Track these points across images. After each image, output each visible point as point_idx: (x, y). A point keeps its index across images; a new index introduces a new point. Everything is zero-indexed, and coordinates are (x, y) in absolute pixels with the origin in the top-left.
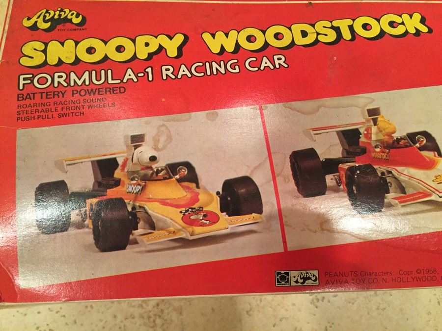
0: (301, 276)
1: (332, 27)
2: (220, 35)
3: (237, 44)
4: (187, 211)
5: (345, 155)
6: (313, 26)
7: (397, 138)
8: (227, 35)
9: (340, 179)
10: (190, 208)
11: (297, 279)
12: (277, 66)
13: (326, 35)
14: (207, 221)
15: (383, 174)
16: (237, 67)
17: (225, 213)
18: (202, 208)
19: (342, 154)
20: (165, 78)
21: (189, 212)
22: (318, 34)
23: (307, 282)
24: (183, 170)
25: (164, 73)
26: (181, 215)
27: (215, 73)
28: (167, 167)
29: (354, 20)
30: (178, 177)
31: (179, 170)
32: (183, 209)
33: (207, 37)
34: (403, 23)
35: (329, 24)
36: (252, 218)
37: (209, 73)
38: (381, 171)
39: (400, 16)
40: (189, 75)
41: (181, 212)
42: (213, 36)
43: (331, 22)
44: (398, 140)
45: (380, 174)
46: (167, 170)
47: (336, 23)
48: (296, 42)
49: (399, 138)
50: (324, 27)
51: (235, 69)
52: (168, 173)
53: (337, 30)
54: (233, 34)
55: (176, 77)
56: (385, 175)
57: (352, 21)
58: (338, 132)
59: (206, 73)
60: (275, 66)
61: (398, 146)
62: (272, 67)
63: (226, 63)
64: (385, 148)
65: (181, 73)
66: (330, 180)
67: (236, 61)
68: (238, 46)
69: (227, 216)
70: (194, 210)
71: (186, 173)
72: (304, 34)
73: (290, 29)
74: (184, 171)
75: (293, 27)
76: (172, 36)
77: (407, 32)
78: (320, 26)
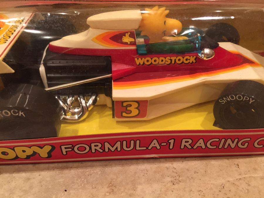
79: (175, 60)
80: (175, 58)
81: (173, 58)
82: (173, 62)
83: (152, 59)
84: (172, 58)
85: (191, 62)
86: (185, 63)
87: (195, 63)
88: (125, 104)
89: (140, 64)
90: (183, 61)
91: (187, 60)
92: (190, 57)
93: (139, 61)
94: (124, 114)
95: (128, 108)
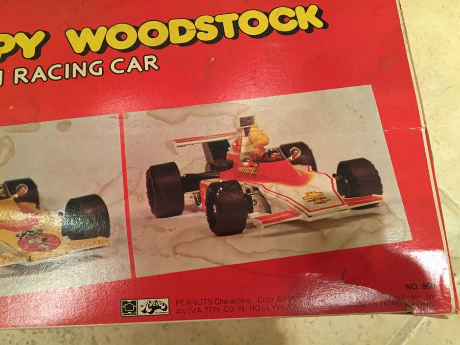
0: (149, 305)
1: (215, 24)
2: (87, 32)
3: (105, 42)
4: (23, 235)
5: (209, 170)
6: (193, 21)
7: (269, 151)
8: (94, 32)
9: (200, 198)
10: (27, 231)
11: (145, 308)
12: (147, 68)
13: (206, 32)
14: (46, 245)
15: (248, 191)
16: (100, 69)
17: (67, 237)
18: (42, 231)
19: (206, 169)
20: (16, 82)
21: (27, 236)
22: (198, 31)
23: (156, 311)
24: (23, 188)
25: (17, 76)
26: (18, 239)
27: (74, 76)
28: (6, 184)
29: (240, 15)
30: (16, 196)
31: (18, 189)
32: (20, 233)
33: (71, 34)
34: (295, 18)
35: (211, 20)
36: (98, 241)
37: (67, 76)
38: (247, 187)
39: (294, 9)
40: (45, 79)
41: (17, 236)
42: (79, 33)
43: (214, 17)
44: (270, 153)
45: (244, 192)
46: (5, 189)
47: (219, 19)
48: (172, 41)
49: (271, 150)
50: (205, 23)
51: (98, 72)
52: (5, 192)
53: (220, 26)
54: (102, 30)
55: (30, 81)
56: (250, 192)
57: (237, 16)
58: (204, 144)
59: (63, 76)
60: (143, 68)
61: (270, 159)
62: (140, 69)
63: (88, 65)
64: (254, 161)
65: (36, 76)
66: (189, 198)
67: (101, 62)
68: (105, 45)
69: (69, 240)
70: (32, 233)
71: (26, 191)
72: (182, 31)
73: (167, 25)
74: (25, 190)
75: (171, 23)
76: (32, 34)
77: (298, 28)
78: (201, 22)
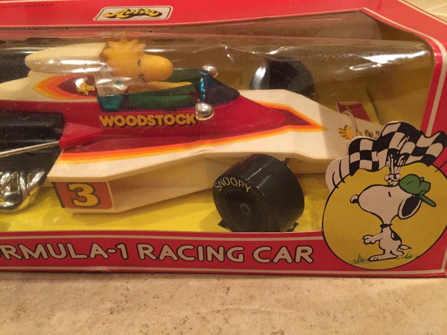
79: (163, 119)
80: (162, 116)
81: (159, 117)
82: (160, 123)
83: (125, 118)
84: (157, 117)
85: (189, 123)
86: (179, 125)
87: (196, 124)
88: (72, 187)
89: (108, 125)
90: (175, 121)
91: (181, 119)
92: (185, 115)
93: (106, 121)
94: (77, 202)
95: (80, 194)
